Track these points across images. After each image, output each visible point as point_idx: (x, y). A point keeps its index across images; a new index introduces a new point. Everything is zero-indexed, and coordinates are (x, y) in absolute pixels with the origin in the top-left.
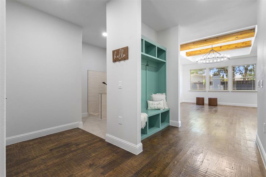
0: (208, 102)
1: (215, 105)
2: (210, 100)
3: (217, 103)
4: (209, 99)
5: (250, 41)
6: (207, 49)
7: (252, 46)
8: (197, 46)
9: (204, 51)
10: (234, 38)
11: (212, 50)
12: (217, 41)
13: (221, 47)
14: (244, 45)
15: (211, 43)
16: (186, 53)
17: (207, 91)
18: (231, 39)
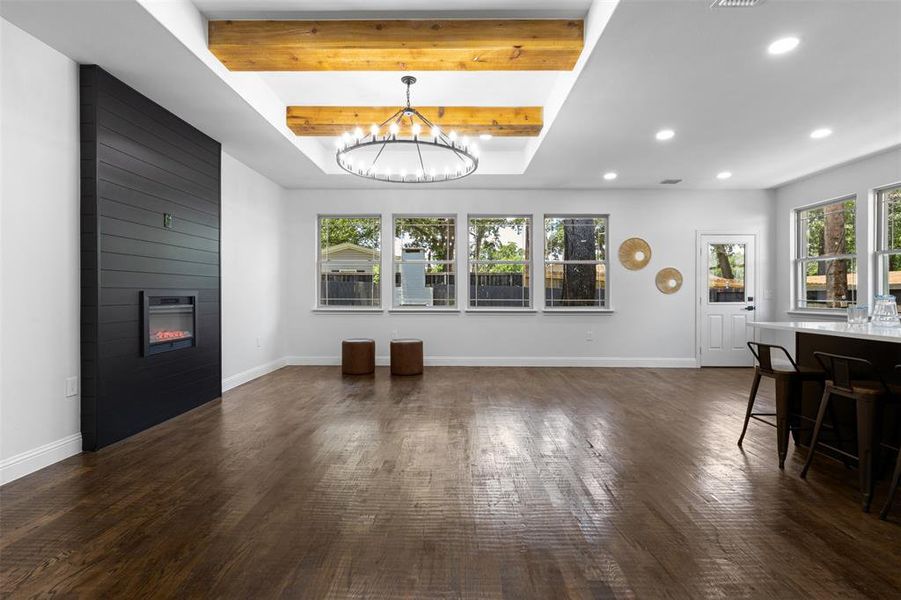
0: (389, 357)
1: (416, 371)
2: (397, 349)
4: (393, 346)
5: (539, 110)
6: (385, 110)
7: (544, 131)
8: (335, 55)
9: (371, 115)
10: (504, 48)
11: (409, 109)
12: (436, 43)
13: (442, 111)
14: (520, 121)
15: (403, 46)
16: (289, 109)
17: (386, 314)
18: (496, 49)
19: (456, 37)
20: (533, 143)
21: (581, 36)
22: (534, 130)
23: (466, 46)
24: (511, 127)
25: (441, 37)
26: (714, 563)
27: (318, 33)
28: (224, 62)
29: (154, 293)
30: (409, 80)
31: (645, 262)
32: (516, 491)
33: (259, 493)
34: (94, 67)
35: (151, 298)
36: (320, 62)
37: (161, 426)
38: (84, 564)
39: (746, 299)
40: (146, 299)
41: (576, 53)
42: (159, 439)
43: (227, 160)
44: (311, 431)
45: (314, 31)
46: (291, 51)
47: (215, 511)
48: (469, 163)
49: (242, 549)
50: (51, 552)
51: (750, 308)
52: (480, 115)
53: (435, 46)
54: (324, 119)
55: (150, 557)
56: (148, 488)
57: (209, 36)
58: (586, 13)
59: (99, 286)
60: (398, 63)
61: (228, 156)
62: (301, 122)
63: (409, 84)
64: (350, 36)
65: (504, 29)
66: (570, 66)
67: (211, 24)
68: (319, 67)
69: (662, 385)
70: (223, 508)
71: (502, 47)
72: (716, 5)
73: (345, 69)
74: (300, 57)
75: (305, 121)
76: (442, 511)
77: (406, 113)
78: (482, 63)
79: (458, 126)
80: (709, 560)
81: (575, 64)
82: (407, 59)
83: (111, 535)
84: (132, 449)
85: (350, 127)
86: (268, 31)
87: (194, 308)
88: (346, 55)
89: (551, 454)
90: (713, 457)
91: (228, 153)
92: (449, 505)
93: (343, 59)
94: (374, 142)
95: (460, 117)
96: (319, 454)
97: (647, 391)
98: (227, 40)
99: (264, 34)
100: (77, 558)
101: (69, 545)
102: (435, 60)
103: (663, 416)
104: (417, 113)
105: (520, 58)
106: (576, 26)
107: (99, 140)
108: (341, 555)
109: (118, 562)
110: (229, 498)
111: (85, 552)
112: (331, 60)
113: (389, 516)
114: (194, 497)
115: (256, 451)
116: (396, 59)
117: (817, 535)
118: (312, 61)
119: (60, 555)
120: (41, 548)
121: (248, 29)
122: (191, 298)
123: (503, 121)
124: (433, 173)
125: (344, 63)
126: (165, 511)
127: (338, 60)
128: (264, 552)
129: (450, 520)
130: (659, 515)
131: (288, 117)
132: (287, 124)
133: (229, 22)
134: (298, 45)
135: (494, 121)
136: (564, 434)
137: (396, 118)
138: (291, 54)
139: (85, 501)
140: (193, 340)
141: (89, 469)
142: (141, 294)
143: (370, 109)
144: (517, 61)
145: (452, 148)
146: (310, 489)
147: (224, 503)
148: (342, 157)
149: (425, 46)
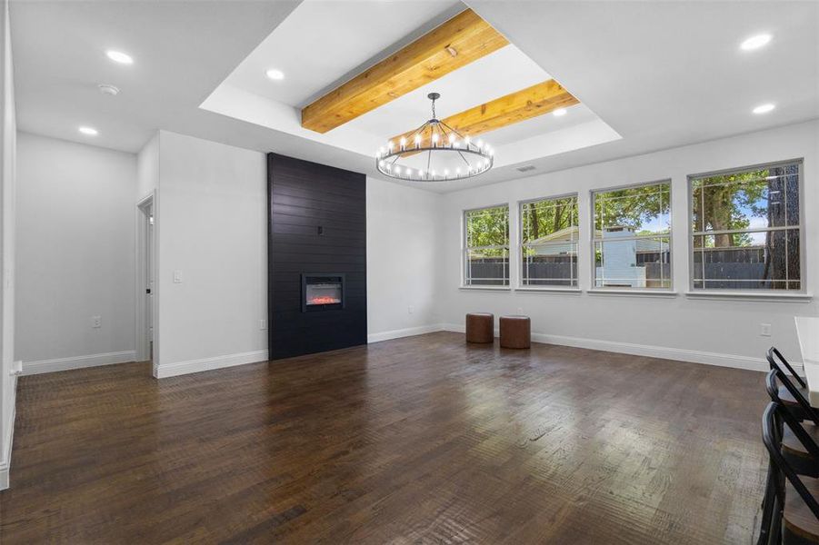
8: (352, 105)
11: (433, 120)
13: (484, 108)
17: (513, 292)
24: (546, 102)
29: (310, 275)
30: (434, 96)
34: (271, 153)
35: (306, 278)
36: (351, 112)
46: (332, 112)
52: (515, 100)
53: (395, 74)
57: (302, 119)
63: (434, 99)
64: (354, 90)
67: (302, 111)
68: (355, 115)
74: (339, 114)
77: (431, 124)
79: (498, 117)
87: (342, 284)
95: (498, 109)
112: (354, 108)
118: (346, 113)
121: (314, 107)
122: (339, 278)
123: (537, 100)
125: (362, 107)
127: (358, 107)
135: (529, 101)
138: (334, 114)
140: (341, 304)
149: (390, 77)
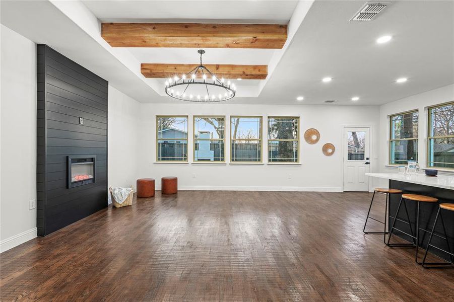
3: (176, 188)
5: (265, 67)
6: (190, 66)
7: (268, 77)
8: (165, 40)
9: (183, 68)
10: (249, 38)
11: (201, 66)
12: (214, 35)
13: (218, 67)
14: (256, 72)
15: (198, 36)
16: (142, 65)
17: (190, 165)
18: (244, 38)
19: (225, 32)
20: (262, 83)
21: (286, 33)
22: (263, 76)
23: (229, 37)
24: (252, 75)
25: (217, 32)
26: (348, 297)
27: (156, 29)
28: (109, 43)
29: (74, 157)
30: (201, 52)
31: (317, 140)
32: (253, 258)
33: (125, 259)
34: (44, 45)
35: (72, 159)
36: (157, 43)
37: (77, 223)
38: (36, 298)
39: (365, 159)
40: (70, 160)
41: (284, 41)
42: (76, 230)
43: (111, 90)
44: (151, 226)
45: (154, 28)
46: (143, 38)
47: (102, 269)
48: (231, 93)
49: (115, 290)
50: (20, 291)
51: (367, 163)
52: (237, 69)
53: (214, 36)
54: (159, 70)
55: (70, 294)
56: (69, 257)
57: (102, 31)
58: (289, 21)
59: (46, 154)
60: (196, 44)
61: (111, 87)
62: (148, 71)
63: (201, 53)
64: (172, 31)
65: (248, 29)
66: (281, 47)
67: (102, 24)
68: (157, 45)
69: (325, 202)
70: (107, 267)
71: (248, 37)
72: (352, 20)
73: (169, 47)
74: (147, 41)
75: (150, 71)
76: (215, 269)
77: (200, 68)
78: (237, 45)
79: (226, 74)
80: (345, 295)
81: (283, 46)
82: (200, 42)
83: (50, 283)
84: (63, 235)
85: (172, 75)
86: (132, 28)
87: (94, 164)
88: (170, 40)
89: (270, 238)
90: (349, 239)
91: (112, 86)
92: (219, 265)
93: (168, 42)
94: (184, 83)
95: (227, 70)
96: (156, 238)
97: (317, 204)
98: (111, 32)
99: (129, 29)
100: (32, 295)
101: (29, 288)
102: (214, 43)
103: (324, 218)
104: (205, 68)
105: (256, 43)
106: (283, 28)
107: (46, 82)
108: (165, 293)
109: (53, 297)
110: (110, 262)
111: (36, 292)
112: (163, 43)
113: (188, 272)
114: (92, 261)
115: (124, 236)
116: (195, 42)
117: (398, 281)
118: (153, 43)
119: (24, 294)
120: (15, 289)
121: (122, 27)
122: (92, 158)
123: (248, 72)
124: (213, 98)
125: (169, 44)
126: (78, 269)
127: (166, 42)
128: (126, 292)
129: (220, 274)
130: (321, 271)
131: (141, 69)
132: (141, 72)
133: (112, 24)
134: (146, 35)
135: (243, 72)
136: (277, 227)
137: (195, 70)
138: (143, 39)
139: (37, 264)
140: (93, 179)
141: (40, 246)
142: (67, 157)
143: (182, 65)
144: (254, 44)
145: (223, 86)
146: (150, 257)
147: (107, 264)
148: (168, 89)
149: (209, 36)
